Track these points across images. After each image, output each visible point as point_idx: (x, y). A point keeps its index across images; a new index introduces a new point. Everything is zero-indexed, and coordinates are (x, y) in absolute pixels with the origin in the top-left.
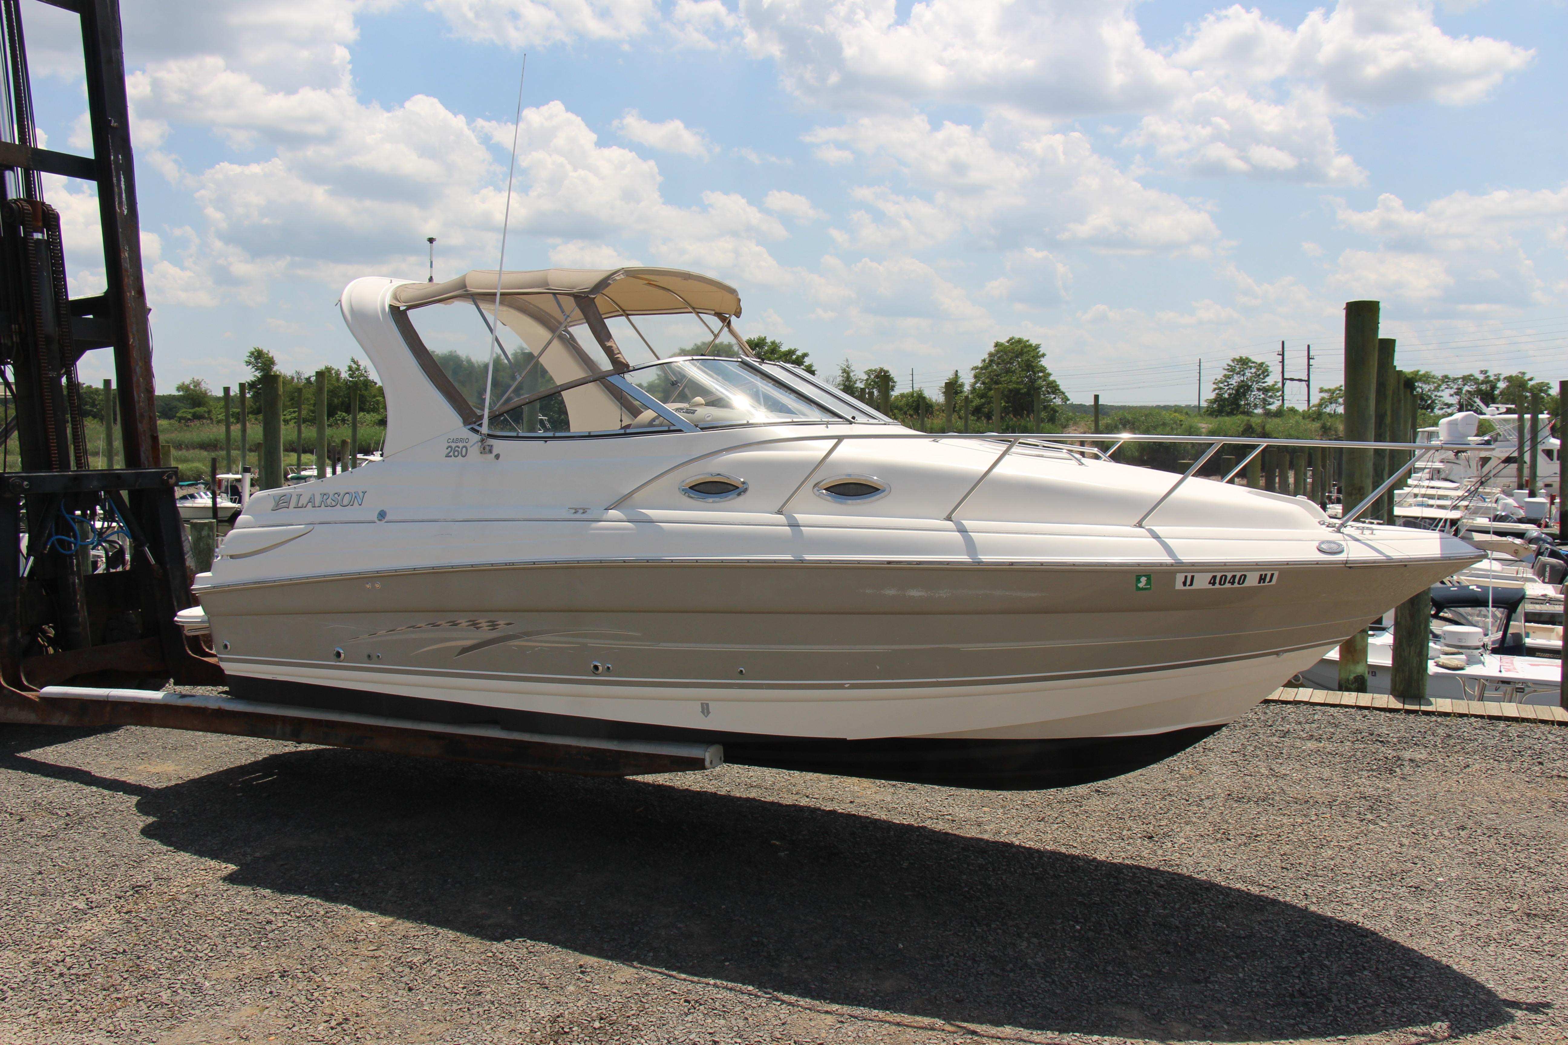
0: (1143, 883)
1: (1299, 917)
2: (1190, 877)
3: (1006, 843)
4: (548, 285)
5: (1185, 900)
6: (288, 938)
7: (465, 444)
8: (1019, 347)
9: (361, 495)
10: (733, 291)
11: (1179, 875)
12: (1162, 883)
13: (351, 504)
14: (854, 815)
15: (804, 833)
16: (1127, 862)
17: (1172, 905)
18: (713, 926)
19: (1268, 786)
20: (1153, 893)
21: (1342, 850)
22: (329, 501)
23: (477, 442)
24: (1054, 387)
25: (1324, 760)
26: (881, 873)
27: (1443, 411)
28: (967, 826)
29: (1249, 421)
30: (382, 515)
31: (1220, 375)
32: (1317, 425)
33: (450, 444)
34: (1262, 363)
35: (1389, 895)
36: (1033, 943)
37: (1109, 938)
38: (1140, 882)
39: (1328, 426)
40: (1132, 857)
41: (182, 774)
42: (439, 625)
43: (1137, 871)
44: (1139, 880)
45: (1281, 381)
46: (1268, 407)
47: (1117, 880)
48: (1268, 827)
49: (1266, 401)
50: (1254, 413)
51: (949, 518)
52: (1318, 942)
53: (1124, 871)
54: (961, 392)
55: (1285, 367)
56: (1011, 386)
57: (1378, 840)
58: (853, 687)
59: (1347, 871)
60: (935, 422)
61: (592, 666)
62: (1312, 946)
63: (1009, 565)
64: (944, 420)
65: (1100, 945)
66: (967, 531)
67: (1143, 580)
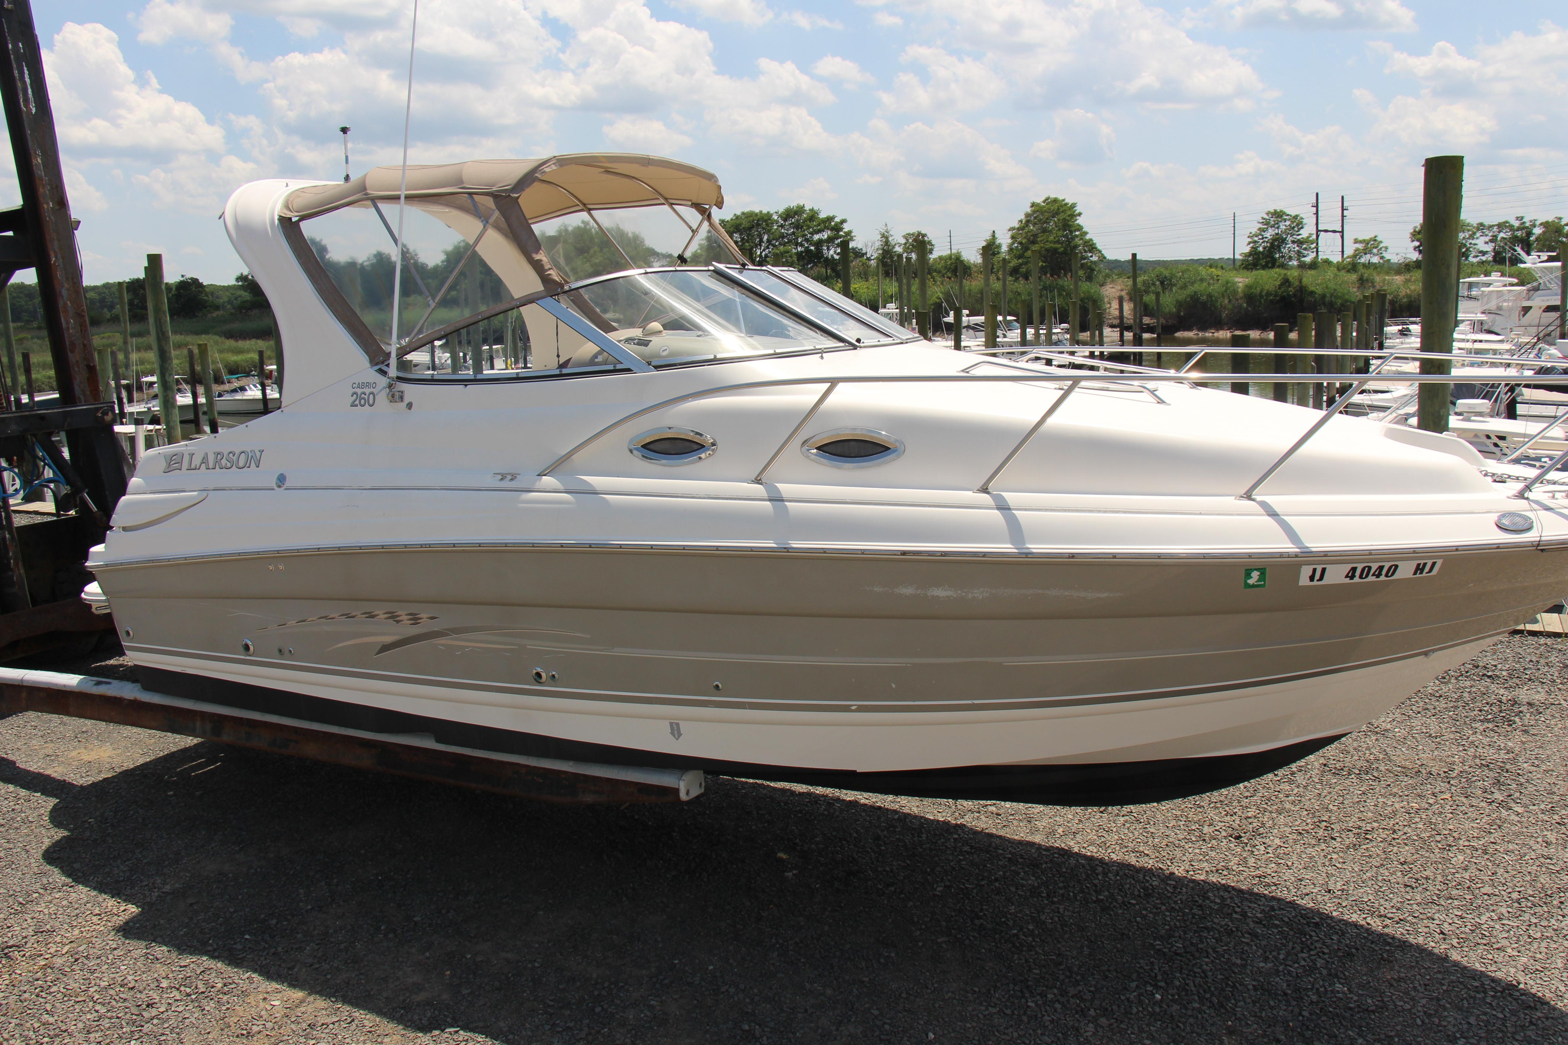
0: (1235, 916)
1: (1440, 972)
2: (1292, 904)
3: (1063, 849)
4: (462, 182)
5: (1291, 944)
6: (167, 1032)
7: (372, 390)
8: (1056, 206)
9: (258, 454)
10: (710, 177)
11: (1279, 900)
12: (1259, 915)
13: (248, 465)
14: (880, 808)
15: (818, 839)
16: (1214, 878)
17: (1275, 953)
18: (695, 1002)
19: (1368, 748)
20: (1249, 934)
21: (1475, 854)
22: (224, 462)
23: (384, 388)
24: (1091, 245)
25: (1428, 706)
26: (911, 904)
27: (1478, 259)
28: (1015, 822)
29: (1285, 274)
30: (281, 480)
31: (1254, 228)
32: (1354, 277)
33: (355, 390)
34: (1297, 216)
35: (1550, 933)
36: (1102, 1027)
37: (1199, 1016)
38: (1231, 914)
39: (1365, 278)
40: (1217, 870)
41: (116, 762)
42: (353, 617)
43: (1226, 895)
44: (1230, 911)
45: (1315, 232)
46: (1303, 259)
47: (1202, 910)
48: (1380, 816)
49: (1301, 253)
50: (1288, 265)
51: (985, 490)
52: (1472, 1020)
53: (1210, 894)
54: (999, 253)
55: (1319, 218)
56: (1048, 245)
57: (1517, 835)
58: (861, 709)
59: (1487, 889)
60: (973, 283)
61: (535, 672)
62: (1465, 1026)
63: (1069, 558)
64: (982, 281)
65: (1188, 1029)
66: (1009, 509)
67: (1255, 575)
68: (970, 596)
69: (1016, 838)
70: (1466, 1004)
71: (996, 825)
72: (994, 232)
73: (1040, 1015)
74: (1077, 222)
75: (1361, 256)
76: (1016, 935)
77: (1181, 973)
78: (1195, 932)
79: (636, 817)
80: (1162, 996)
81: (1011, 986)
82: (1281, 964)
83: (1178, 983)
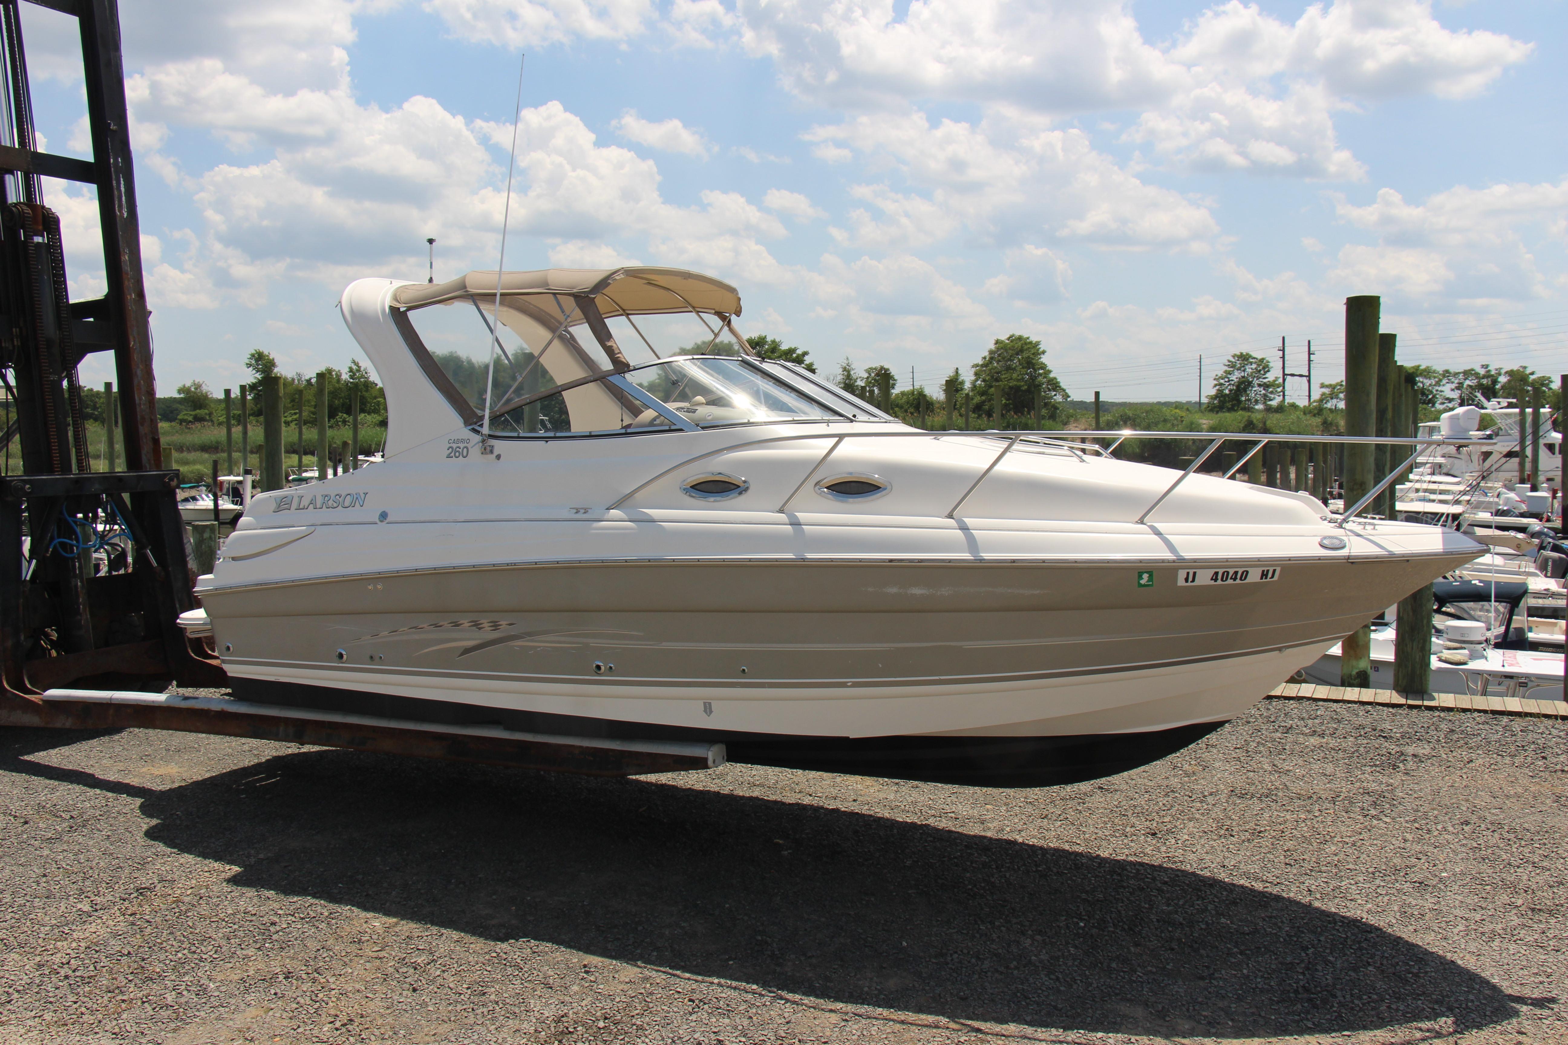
0: (1146, 880)
1: (1303, 913)
2: (1194, 874)
3: (1010, 840)
4: (548, 285)
5: (1189, 896)
6: (292, 939)
7: (466, 445)
8: (1020, 344)
9: (363, 496)
10: (733, 290)
11: (1183, 871)
12: (1166, 879)
13: (352, 505)
14: (857, 813)
15: (807, 831)
16: (1130, 859)
17: (1176, 901)
18: (717, 925)
19: (1271, 782)
20: (1157, 890)
21: (1345, 846)
22: (330, 502)
23: (478, 443)
24: (1054, 384)
25: (1327, 756)
26: (885, 871)
27: (1444, 406)
28: (970, 824)
29: (1249, 416)
30: (384, 516)
31: (1220, 370)
32: (1318, 420)
33: (451, 445)
34: (1263, 359)
35: (1393, 891)
36: (1036, 941)
37: (1113, 935)
38: (1144, 879)
39: (1329, 422)
40: (1135, 854)
41: (185, 775)
42: (441, 626)
43: (1141, 868)
44: (1143, 877)
45: (1281, 376)
46: (1269, 403)
47: (1121, 877)
48: (1272, 823)
49: (1267, 396)
50: (1254, 409)
51: (950, 516)
52: (1322, 938)
53: (1128, 867)
54: (962, 389)
55: (1286, 362)
56: (1012, 383)
57: (1382, 835)
58: (855, 685)
59: (1351, 866)
60: (936, 419)
61: (594, 665)
62: (1316, 942)
63: (1011, 562)
64: (945, 417)
65: (1104, 942)
66: (968, 529)
67: (1145, 576)
68: (939, 593)
69: (971, 833)
70: (1319, 929)
71: (955, 826)
72: (957, 369)
73: (989, 934)
74: (1042, 360)
75: (1328, 401)
76: (971, 889)
77: (1101, 911)
78: (1114, 889)
79: (653, 816)
80: (1085, 924)
81: (967, 917)
82: (1180, 907)
83: (1098, 917)
